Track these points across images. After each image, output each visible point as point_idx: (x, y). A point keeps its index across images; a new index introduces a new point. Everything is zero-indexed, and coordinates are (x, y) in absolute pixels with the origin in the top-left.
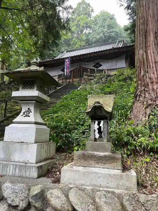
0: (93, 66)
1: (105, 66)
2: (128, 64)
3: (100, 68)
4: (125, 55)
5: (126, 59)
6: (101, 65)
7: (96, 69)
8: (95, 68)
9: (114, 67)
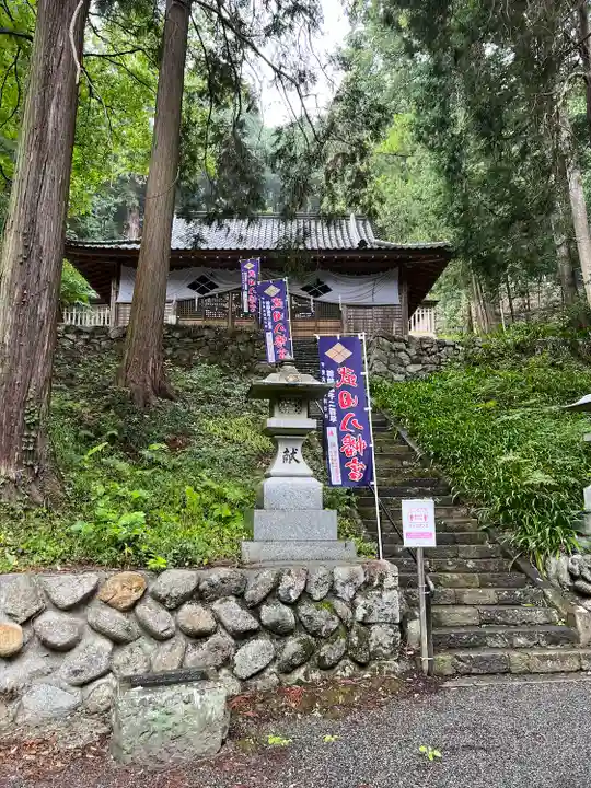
0: (303, 289)
1: (340, 293)
2: (404, 295)
3: (325, 298)
4: (396, 271)
5: (400, 284)
6: (326, 290)
7: (312, 298)
8: (310, 294)
9: (367, 301)
